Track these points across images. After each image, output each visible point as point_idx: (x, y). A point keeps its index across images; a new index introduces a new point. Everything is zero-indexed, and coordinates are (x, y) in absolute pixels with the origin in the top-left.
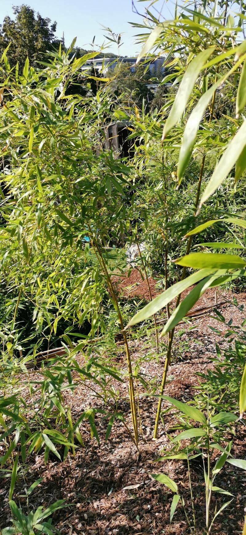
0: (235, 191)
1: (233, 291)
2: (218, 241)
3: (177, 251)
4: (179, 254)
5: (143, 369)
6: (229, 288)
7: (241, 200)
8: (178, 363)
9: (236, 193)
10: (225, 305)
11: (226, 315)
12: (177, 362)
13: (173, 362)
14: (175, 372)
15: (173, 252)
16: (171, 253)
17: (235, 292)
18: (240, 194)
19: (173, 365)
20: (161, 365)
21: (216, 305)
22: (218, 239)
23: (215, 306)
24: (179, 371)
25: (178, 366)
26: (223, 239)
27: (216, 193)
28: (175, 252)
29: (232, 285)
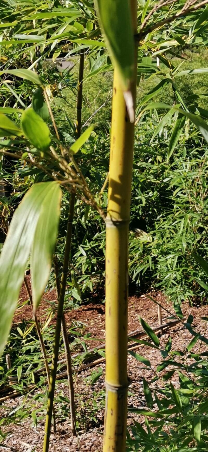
0: (187, 137)
1: (190, 304)
2: (162, 219)
3: (96, 240)
4: (99, 246)
5: (28, 445)
6: (183, 298)
7: (197, 151)
8: (91, 430)
9: (190, 140)
10: (175, 327)
11: (177, 343)
12: (88, 429)
13: (81, 429)
14: (83, 447)
15: (89, 242)
16: (85, 244)
17: (194, 305)
18: (196, 142)
19: (80, 434)
20: (59, 437)
21: (161, 328)
22: (163, 217)
23: (158, 329)
24: (90, 444)
25: (89, 435)
26: (170, 217)
27: (157, 142)
28: (92, 242)
29: (187, 294)
